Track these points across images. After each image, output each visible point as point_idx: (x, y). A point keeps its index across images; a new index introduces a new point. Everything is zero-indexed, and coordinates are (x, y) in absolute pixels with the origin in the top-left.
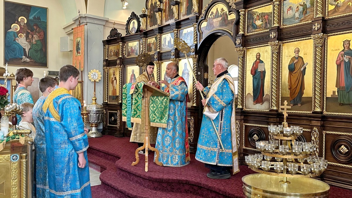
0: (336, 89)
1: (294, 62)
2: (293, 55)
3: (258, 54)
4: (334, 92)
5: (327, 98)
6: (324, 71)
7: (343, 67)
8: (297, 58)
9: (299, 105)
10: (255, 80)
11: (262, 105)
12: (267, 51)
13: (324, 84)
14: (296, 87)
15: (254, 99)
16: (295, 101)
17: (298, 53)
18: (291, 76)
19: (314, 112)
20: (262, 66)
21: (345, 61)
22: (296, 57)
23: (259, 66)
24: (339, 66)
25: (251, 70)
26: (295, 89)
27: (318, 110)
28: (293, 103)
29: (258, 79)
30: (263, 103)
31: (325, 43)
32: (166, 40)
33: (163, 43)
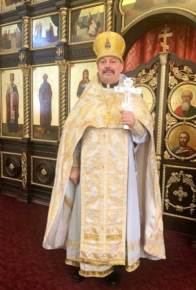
32: (41, 28)
33: (35, 33)
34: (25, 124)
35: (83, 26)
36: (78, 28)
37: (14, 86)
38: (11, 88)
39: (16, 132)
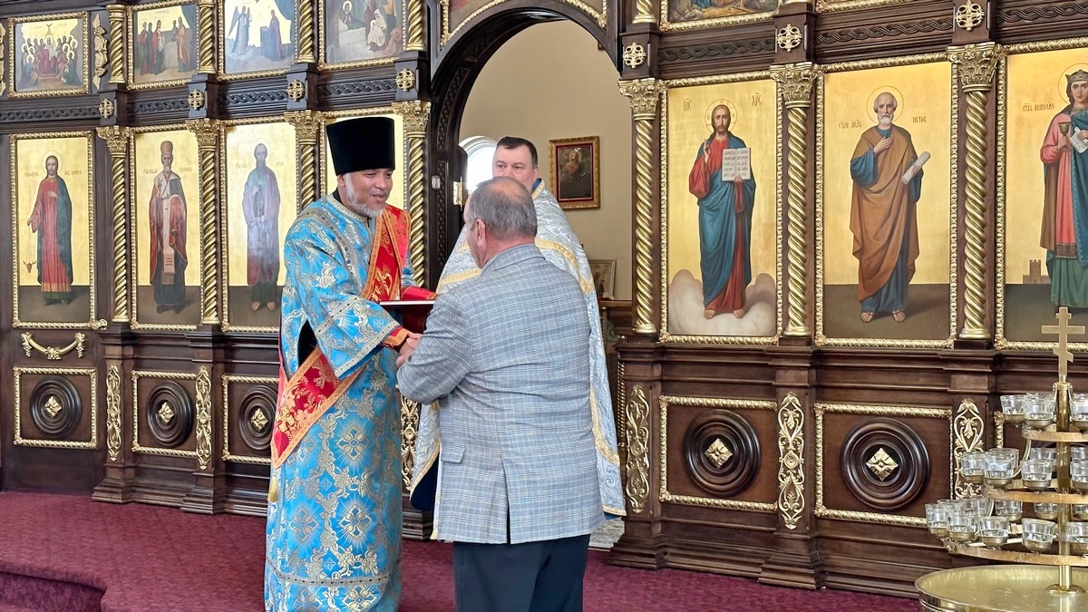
0: (1042, 255)
1: (876, 150)
2: (872, 120)
3: (721, 112)
4: (1035, 266)
5: (1007, 288)
6: (996, 186)
7: (1067, 169)
8: (887, 134)
9: (898, 316)
10: (708, 217)
11: (741, 317)
12: (756, 101)
13: (996, 237)
14: (884, 247)
15: (706, 292)
16: (882, 299)
17: (889, 115)
18: (864, 203)
19: (961, 344)
20: (741, 161)
21: (1075, 151)
22: (882, 128)
23: (724, 162)
24: (1051, 167)
25: (692, 176)
26: (880, 255)
27: (974, 332)
28: (873, 309)
29: (722, 212)
30: (746, 311)
31: (997, 80)
32: (248, 21)
33: (230, 34)
34: (205, 284)
35: (354, 23)
36: (342, 26)
37: (172, 177)
38: (164, 183)
39: (178, 310)
